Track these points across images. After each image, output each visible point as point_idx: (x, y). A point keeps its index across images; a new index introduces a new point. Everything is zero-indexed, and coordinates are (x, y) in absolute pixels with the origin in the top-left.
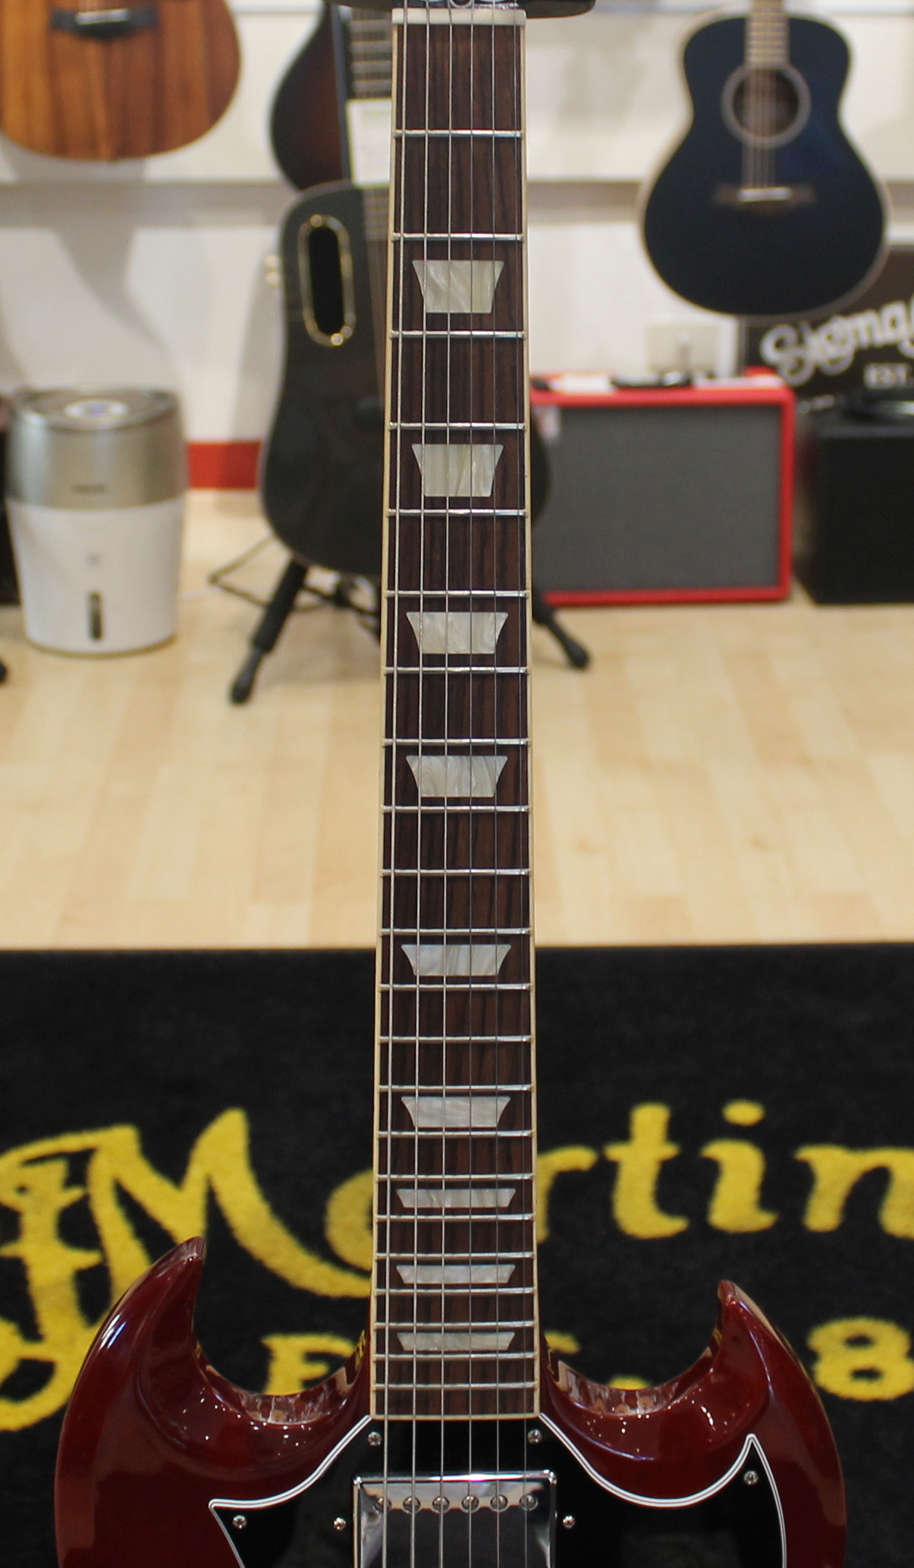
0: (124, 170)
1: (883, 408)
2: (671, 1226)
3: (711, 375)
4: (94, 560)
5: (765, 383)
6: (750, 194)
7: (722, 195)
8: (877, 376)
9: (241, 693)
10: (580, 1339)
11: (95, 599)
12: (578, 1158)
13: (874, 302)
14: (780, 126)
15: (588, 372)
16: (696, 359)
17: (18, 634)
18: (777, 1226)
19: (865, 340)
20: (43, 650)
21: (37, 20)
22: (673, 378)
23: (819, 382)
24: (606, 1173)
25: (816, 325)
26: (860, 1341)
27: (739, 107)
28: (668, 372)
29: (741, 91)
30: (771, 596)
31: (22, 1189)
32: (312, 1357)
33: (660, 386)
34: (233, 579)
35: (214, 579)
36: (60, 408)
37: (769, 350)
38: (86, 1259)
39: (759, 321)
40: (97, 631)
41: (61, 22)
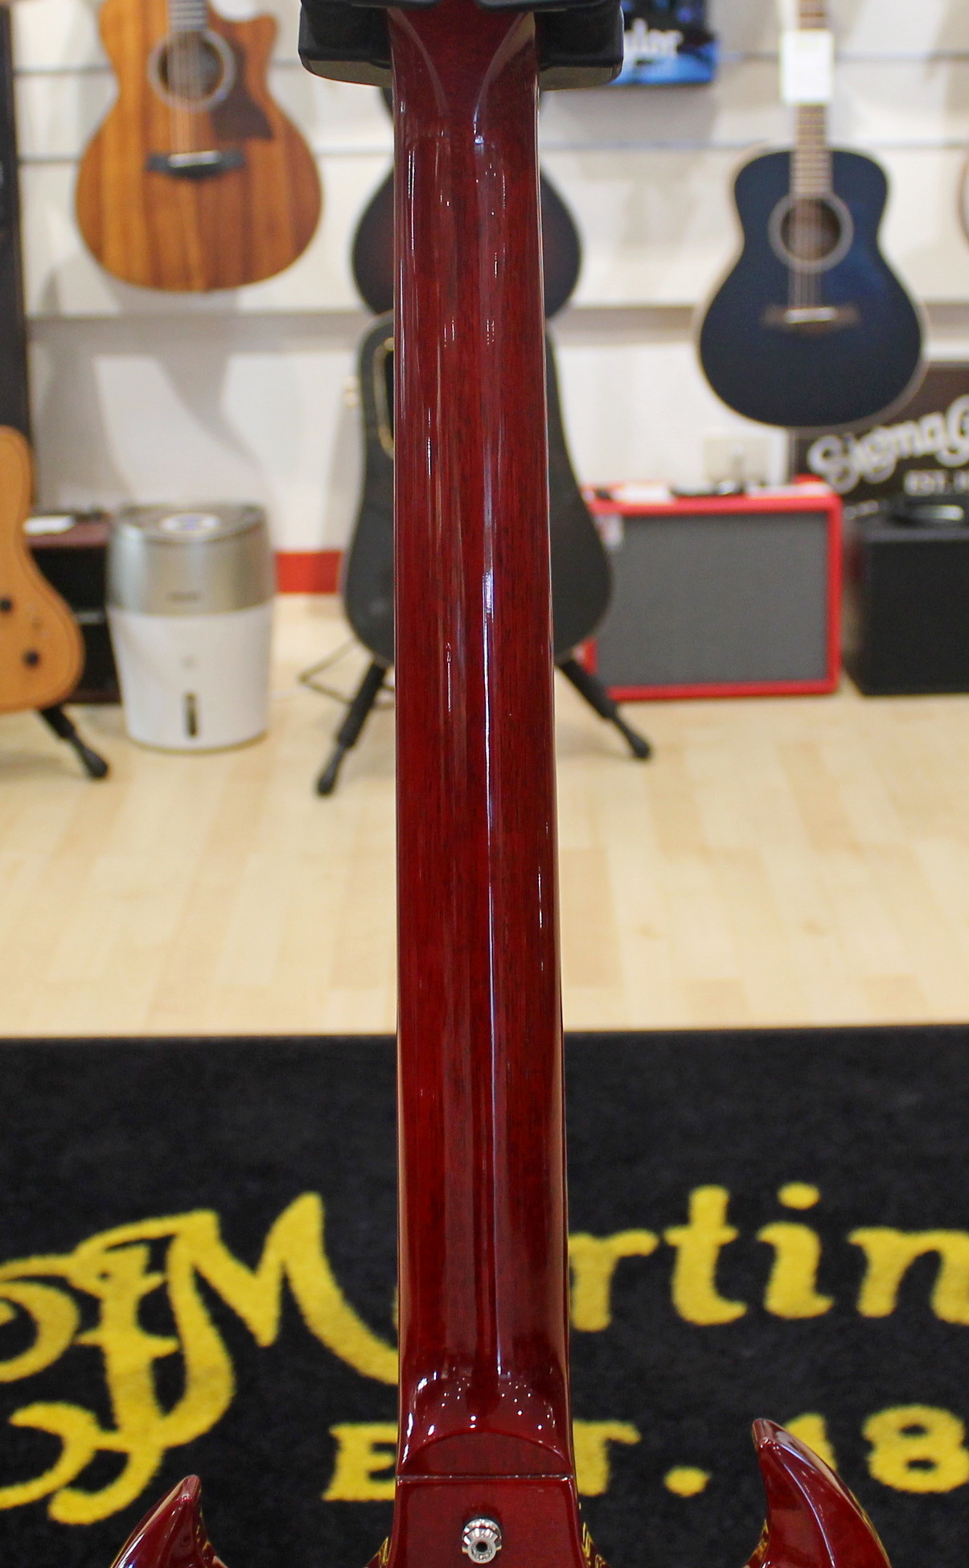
0: (218, 301)
1: (923, 513)
2: (731, 1311)
3: (763, 483)
4: (189, 663)
5: (813, 491)
6: (798, 315)
7: (771, 317)
8: (918, 483)
9: (326, 786)
10: (642, 1429)
11: (191, 699)
12: (639, 1242)
13: (914, 414)
14: (824, 251)
15: (648, 482)
16: (750, 468)
17: (120, 732)
18: (834, 1312)
19: (906, 449)
20: (144, 747)
21: (134, 164)
22: (728, 487)
23: (863, 490)
24: (666, 1257)
25: (859, 436)
26: (914, 1431)
27: (786, 234)
28: (722, 481)
29: (788, 220)
30: (822, 689)
31: (104, 1276)
32: (380, 1447)
33: (715, 495)
34: (323, 679)
35: (305, 679)
36: (157, 521)
37: (816, 460)
38: (163, 1346)
39: (808, 432)
40: (192, 729)
41: (155, 165)
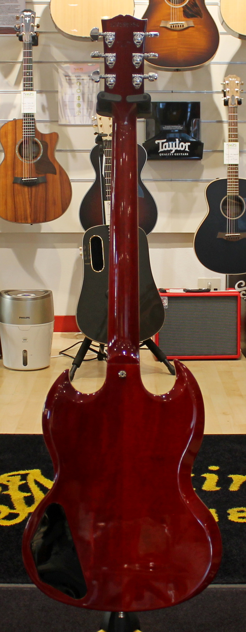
0: (35, 227)
4: (25, 340)
5: (232, 291)
7: (220, 235)
11: (25, 351)
14: (237, 214)
15: (178, 289)
18: (221, 490)
20: (9, 369)
21: (9, 180)
22: (204, 288)
26: (241, 511)
27: (224, 210)
35: (61, 353)
36: (16, 294)
37: (237, 287)
40: (25, 363)
41: (17, 181)
